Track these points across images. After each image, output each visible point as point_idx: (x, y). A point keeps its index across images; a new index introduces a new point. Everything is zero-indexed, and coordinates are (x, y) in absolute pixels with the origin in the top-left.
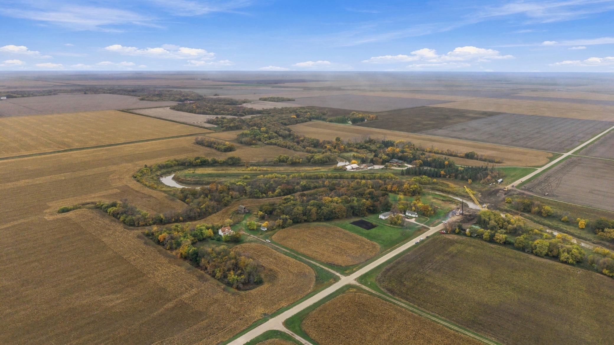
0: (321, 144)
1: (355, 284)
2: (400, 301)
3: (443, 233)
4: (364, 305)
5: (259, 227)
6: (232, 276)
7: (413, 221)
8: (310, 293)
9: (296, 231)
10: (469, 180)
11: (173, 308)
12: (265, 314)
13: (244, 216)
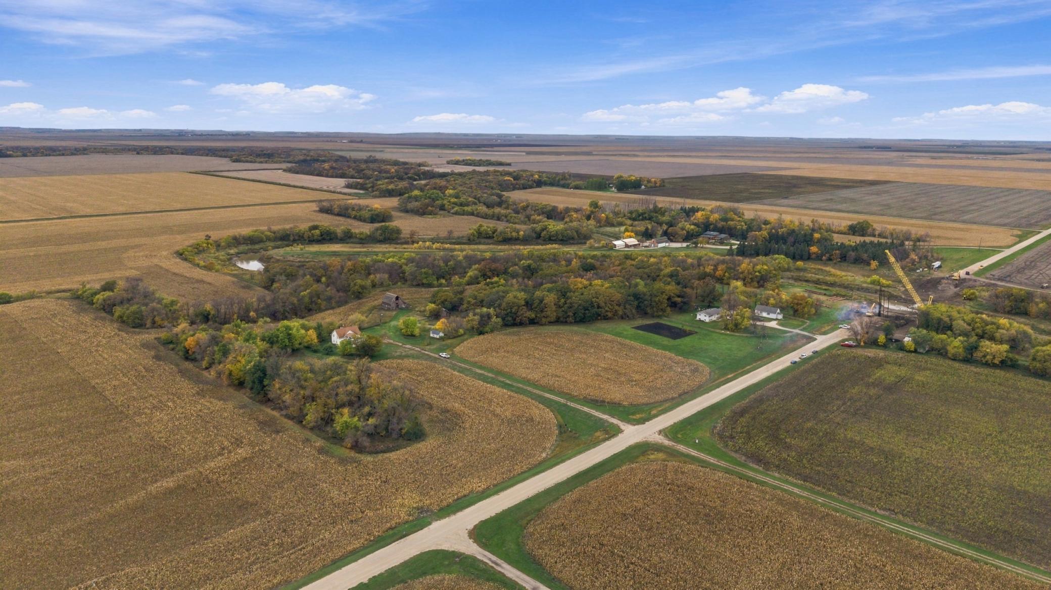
0: (561, 213)
1: (660, 441)
2: (787, 482)
3: (850, 346)
4: (691, 488)
5: (426, 333)
6: (344, 417)
7: (773, 324)
8: (545, 460)
9: (509, 339)
10: (872, 262)
11: (170, 492)
12: (421, 510)
13: (394, 313)
